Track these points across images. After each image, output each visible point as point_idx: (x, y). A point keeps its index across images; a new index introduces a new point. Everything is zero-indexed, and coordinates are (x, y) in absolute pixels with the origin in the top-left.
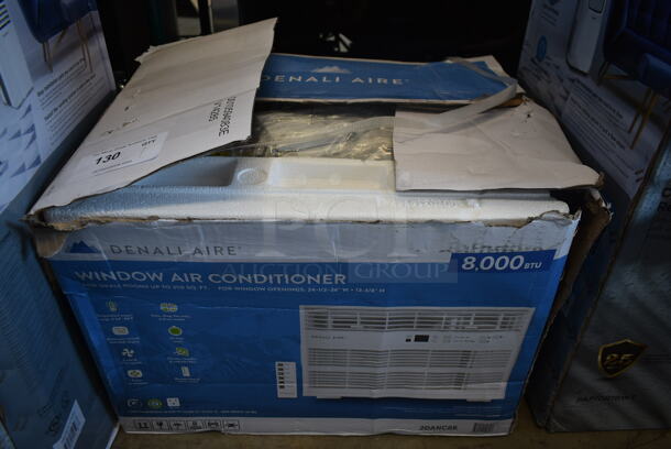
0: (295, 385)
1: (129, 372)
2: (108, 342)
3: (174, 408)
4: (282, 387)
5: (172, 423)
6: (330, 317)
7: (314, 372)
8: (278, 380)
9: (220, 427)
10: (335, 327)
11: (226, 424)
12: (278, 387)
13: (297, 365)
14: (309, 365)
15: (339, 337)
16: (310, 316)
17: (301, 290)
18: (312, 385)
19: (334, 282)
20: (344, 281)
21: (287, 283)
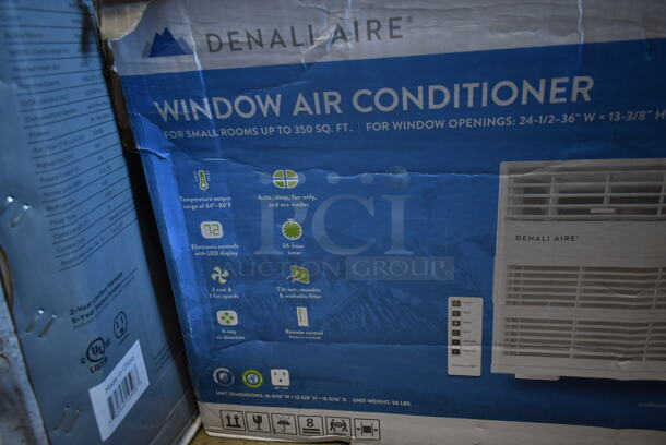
0: (479, 349)
1: (220, 314)
2: (193, 252)
3: (281, 390)
4: (456, 352)
5: (276, 420)
6: (552, 189)
7: (514, 320)
8: (451, 337)
9: (349, 433)
10: (560, 211)
11: (358, 425)
12: (449, 352)
13: (484, 303)
14: (508, 303)
15: (567, 238)
16: (518, 189)
17: (506, 122)
18: (509, 350)
19: (569, 98)
20: (589, 92)
21: (484, 104)
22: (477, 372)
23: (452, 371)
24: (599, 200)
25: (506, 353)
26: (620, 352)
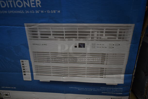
0: (30, 73)
4: (25, 74)
6: (38, 31)
7: (37, 66)
8: (23, 71)
9: (2, 96)
10: (42, 37)
11: (4, 94)
12: (23, 75)
13: (29, 61)
14: (35, 62)
15: (45, 45)
16: (30, 31)
17: (22, 12)
18: (37, 74)
19: (36, 6)
20: (40, 4)
21: (15, 7)
22: (30, 80)
23: (24, 79)
24: (50, 35)
25: (37, 75)
26: (63, 74)
